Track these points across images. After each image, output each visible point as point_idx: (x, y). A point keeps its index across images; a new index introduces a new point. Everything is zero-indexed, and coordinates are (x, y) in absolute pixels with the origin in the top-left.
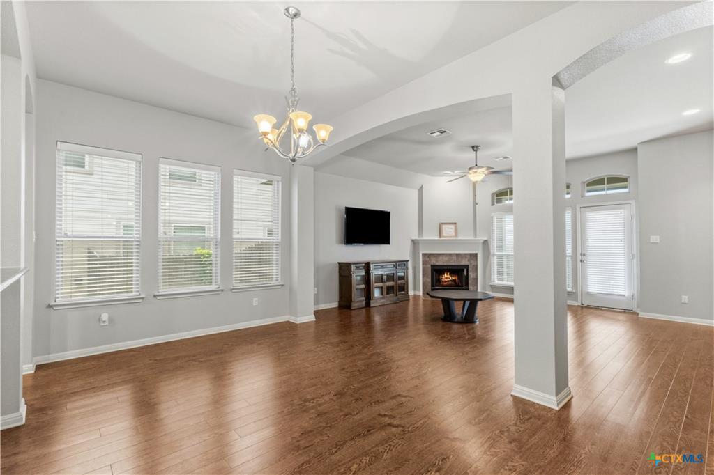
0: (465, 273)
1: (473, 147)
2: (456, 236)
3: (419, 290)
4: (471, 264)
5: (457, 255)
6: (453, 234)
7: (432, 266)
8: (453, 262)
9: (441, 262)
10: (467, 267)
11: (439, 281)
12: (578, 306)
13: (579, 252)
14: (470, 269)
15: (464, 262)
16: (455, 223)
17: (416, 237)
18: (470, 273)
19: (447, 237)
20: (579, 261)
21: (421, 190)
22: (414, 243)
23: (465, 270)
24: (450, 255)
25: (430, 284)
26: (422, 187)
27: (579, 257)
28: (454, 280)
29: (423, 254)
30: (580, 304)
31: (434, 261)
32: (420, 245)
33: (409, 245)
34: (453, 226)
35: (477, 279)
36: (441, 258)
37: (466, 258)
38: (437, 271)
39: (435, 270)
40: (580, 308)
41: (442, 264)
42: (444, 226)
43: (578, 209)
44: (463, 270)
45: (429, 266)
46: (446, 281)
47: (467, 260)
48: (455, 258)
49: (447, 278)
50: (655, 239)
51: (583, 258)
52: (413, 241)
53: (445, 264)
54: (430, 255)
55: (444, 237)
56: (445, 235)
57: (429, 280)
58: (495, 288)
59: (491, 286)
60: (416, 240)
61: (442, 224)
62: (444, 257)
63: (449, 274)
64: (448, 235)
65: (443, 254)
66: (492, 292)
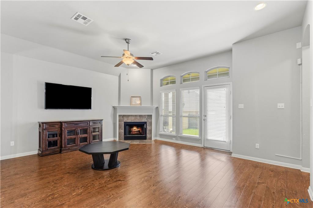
0: (145, 127)
1: (126, 40)
2: (141, 104)
3: (116, 137)
4: (148, 121)
5: (140, 116)
6: (139, 103)
7: (124, 122)
8: (138, 120)
9: (130, 120)
10: (146, 123)
11: (130, 132)
12: (202, 147)
13: (203, 114)
14: (147, 124)
15: (144, 120)
16: (140, 97)
17: (116, 105)
18: (147, 127)
19: (135, 105)
20: (203, 120)
21: (120, 76)
22: (114, 108)
23: (145, 124)
24: (136, 116)
25: (123, 134)
26: (120, 74)
27: (203, 118)
28: (139, 131)
29: (119, 115)
30: (203, 146)
31: (126, 120)
32: (118, 110)
33: (111, 110)
34: (138, 99)
35: (151, 130)
36: (130, 118)
37: (145, 117)
38: (129, 126)
39: (127, 125)
40: (203, 149)
41: (131, 121)
42: (133, 98)
43: (203, 87)
44: (144, 125)
45: (123, 123)
46: (134, 132)
47: (146, 119)
48: (138, 118)
49: (135, 130)
50: (241, 106)
51: (205, 118)
52: (114, 107)
53: (133, 121)
54: (124, 116)
55: (132, 105)
56: (133, 104)
57: (123, 131)
58: (161, 136)
59: (159, 134)
60: (115, 107)
61: (132, 97)
62: (132, 117)
63: (136, 127)
64: (135, 104)
65: (131, 115)
66: (160, 137)
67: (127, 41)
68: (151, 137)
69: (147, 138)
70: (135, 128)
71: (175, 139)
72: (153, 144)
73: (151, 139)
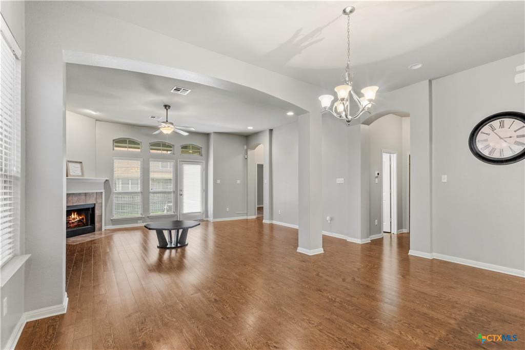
0: (91, 212)
2: (83, 175)
4: (98, 201)
5: (86, 194)
6: (80, 174)
8: (83, 202)
10: (94, 205)
13: (179, 189)
14: (96, 207)
15: (90, 202)
16: (81, 163)
18: (96, 211)
19: (74, 176)
20: (179, 195)
24: (80, 194)
28: (82, 220)
34: (78, 165)
35: (101, 215)
37: (93, 196)
42: (71, 165)
43: (179, 162)
46: (73, 222)
47: (94, 198)
48: (83, 197)
49: (74, 219)
51: (181, 193)
55: (71, 176)
56: (72, 174)
59: (112, 220)
61: (68, 161)
62: (74, 197)
63: (75, 213)
64: (74, 174)
65: (73, 194)
66: (113, 225)
67: (167, 107)
68: (101, 226)
69: (96, 230)
70: (74, 215)
71: (141, 221)
72: (103, 239)
73: (100, 229)
